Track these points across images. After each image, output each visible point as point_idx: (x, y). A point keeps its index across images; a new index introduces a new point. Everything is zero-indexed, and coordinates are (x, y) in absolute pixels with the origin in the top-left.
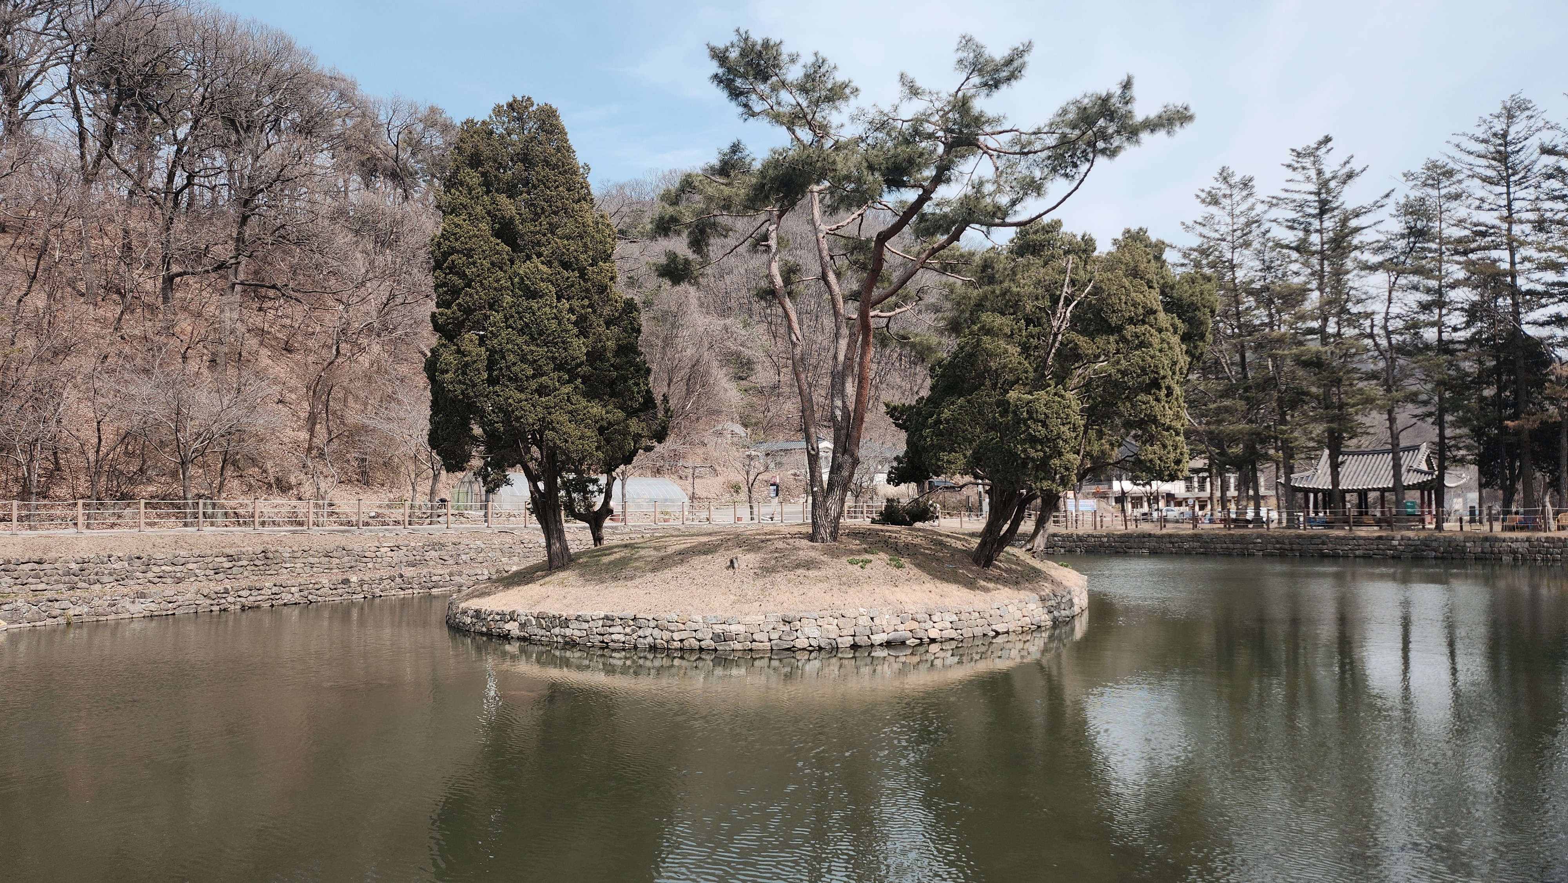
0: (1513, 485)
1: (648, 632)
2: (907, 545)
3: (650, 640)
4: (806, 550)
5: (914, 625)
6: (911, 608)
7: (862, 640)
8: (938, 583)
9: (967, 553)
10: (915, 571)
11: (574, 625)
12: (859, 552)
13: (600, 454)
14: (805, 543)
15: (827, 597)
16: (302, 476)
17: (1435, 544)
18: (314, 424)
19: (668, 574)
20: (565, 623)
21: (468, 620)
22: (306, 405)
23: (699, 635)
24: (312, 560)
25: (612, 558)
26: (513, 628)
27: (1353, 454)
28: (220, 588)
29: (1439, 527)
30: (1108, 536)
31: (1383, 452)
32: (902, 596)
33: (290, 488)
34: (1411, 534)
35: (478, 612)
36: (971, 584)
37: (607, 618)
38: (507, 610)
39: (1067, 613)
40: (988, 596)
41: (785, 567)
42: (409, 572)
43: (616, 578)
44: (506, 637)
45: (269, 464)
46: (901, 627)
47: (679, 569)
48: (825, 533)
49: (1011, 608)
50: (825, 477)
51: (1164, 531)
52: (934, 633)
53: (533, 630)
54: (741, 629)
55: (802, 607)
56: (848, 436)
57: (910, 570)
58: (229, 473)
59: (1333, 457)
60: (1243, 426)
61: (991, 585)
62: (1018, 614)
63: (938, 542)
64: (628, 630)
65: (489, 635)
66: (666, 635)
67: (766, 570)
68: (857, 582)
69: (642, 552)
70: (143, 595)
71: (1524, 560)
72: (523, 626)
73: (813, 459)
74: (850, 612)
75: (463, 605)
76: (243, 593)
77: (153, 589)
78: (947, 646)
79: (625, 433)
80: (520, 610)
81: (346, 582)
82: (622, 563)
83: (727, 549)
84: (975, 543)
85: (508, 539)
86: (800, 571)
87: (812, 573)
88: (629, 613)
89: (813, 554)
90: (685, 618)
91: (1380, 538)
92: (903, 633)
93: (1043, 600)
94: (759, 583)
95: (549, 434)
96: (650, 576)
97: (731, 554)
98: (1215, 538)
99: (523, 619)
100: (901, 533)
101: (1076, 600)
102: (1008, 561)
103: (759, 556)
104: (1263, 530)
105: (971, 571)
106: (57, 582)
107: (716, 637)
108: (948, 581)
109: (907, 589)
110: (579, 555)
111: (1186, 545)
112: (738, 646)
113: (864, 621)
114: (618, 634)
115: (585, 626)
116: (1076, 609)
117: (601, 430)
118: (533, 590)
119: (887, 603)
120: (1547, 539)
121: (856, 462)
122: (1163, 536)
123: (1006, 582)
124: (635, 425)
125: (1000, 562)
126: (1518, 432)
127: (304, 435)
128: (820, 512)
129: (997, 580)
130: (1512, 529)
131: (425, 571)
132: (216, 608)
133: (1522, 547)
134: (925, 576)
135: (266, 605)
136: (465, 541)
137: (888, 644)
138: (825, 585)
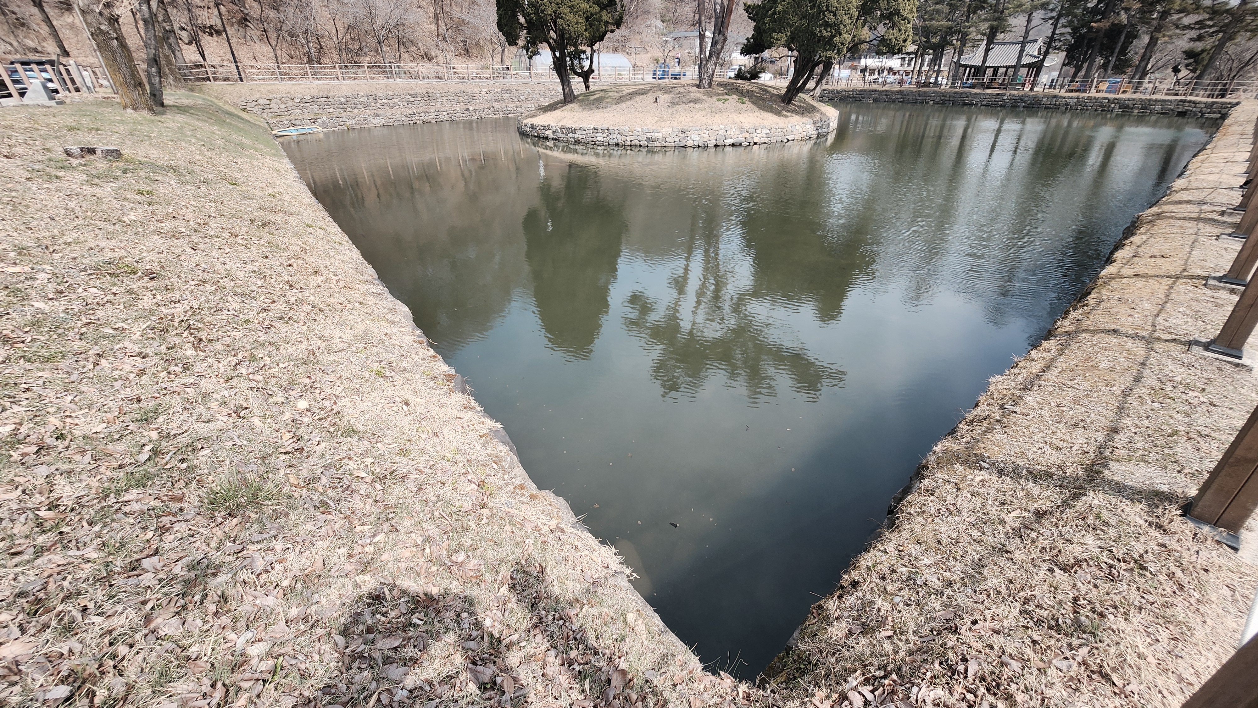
0: (1082, 64)
1: (615, 136)
2: (748, 91)
3: (615, 141)
4: (696, 93)
5: (747, 135)
6: (746, 126)
7: (719, 143)
8: (762, 112)
9: (779, 96)
10: (751, 105)
11: (578, 132)
12: (722, 94)
13: (587, 34)
14: (695, 89)
15: (704, 119)
16: (437, 52)
17: (1026, 99)
18: (437, 20)
19: (623, 105)
20: (574, 131)
21: (528, 130)
22: (432, 9)
23: (640, 139)
24: (450, 98)
25: (595, 97)
26: (549, 133)
27: (999, 44)
28: (411, 112)
29: (1031, 89)
30: (853, 91)
31: (1016, 43)
32: (743, 120)
33: (432, 58)
34: (1015, 93)
35: (532, 125)
36: (778, 113)
37: (594, 128)
38: (546, 124)
39: (826, 130)
40: (786, 120)
41: (683, 102)
42: (497, 105)
43: (598, 108)
44: (546, 138)
45: (420, 45)
46: (741, 136)
47: (629, 103)
48: (705, 83)
49: (798, 127)
50: (708, 49)
51: (884, 88)
52: (756, 140)
53: (559, 134)
54: (660, 135)
55: (691, 124)
56: (722, 22)
57: (748, 105)
58: (402, 50)
59: (988, 45)
60: (944, 23)
61: (789, 114)
62: (801, 130)
63: (764, 89)
64: (605, 135)
65: (539, 137)
66: (623, 138)
67: (673, 104)
68: (720, 111)
69: (610, 94)
70: (377, 115)
71: (1071, 109)
72: (554, 132)
73: (702, 37)
74: (715, 127)
75: (525, 122)
76: (422, 115)
77: (381, 112)
78: (762, 146)
79: (600, 20)
80: (553, 125)
81: (468, 110)
82: (600, 100)
83: (654, 92)
84: (783, 91)
85: (542, 88)
86: (691, 105)
87: (697, 106)
88: (605, 126)
89: (698, 95)
90: (633, 129)
91: (998, 94)
92: (741, 139)
93: (814, 123)
94: (670, 110)
95: (559, 21)
96: (615, 106)
97: (655, 95)
98: (911, 93)
99: (554, 129)
100: (745, 85)
101: (831, 124)
102: (800, 101)
103: (671, 95)
104: (937, 89)
105: (780, 106)
106: (338, 108)
107: (648, 140)
108: (767, 111)
109: (745, 115)
110: (578, 96)
111: (894, 97)
112: (659, 145)
113: (722, 132)
114: (600, 137)
115: (584, 133)
116: (831, 129)
117: (587, 19)
118: (557, 113)
119: (734, 123)
120: (1088, 98)
121: (725, 39)
122: (883, 91)
123: (797, 113)
124: (605, 16)
125: (796, 102)
126: (1098, 30)
127: (434, 27)
128: (704, 70)
129: (793, 111)
130: (1072, 91)
131: (504, 105)
132: (411, 122)
133: (1072, 102)
134: (756, 109)
135: (434, 121)
136: (522, 89)
137: (733, 145)
138: (703, 113)
